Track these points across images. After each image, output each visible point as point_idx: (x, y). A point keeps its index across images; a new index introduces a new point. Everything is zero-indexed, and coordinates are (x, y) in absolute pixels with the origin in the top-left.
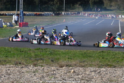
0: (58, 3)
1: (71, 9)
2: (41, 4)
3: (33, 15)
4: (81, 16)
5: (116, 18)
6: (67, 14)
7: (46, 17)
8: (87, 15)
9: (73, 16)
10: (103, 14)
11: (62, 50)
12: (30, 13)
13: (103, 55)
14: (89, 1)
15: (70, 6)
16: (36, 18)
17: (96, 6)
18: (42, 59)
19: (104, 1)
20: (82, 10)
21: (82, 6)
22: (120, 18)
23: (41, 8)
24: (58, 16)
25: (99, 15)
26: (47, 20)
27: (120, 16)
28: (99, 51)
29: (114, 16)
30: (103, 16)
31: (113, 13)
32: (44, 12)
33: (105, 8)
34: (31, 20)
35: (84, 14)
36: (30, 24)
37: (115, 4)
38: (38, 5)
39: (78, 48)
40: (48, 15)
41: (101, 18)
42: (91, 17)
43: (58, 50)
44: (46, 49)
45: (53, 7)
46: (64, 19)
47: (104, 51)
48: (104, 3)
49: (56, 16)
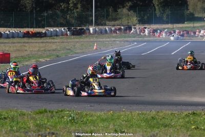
0: (79, 6)
1: (109, 20)
2: (38, 9)
3: (21, 35)
4: (135, 34)
6: (101, 33)
7: (50, 41)
8: (149, 33)
9: (114, 35)
10: (187, 29)
11: (98, 113)
12: (13, 30)
13: (195, 122)
15: (108, 12)
16: (27, 43)
17: (168, 12)
18: (53, 134)
20: (137, 22)
21: (134, 12)
23: (40, 19)
24: (77, 37)
25: (177, 31)
26: (54, 47)
28: (186, 113)
30: (188, 33)
32: (46, 28)
33: (192, 14)
34: (15, 48)
35: (141, 31)
36: (16, 57)
38: (32, 11)
39: (134, 108)
40: (57, 36)
41: (182, 37)
42: (159, 36)
43: (90, 114)
44: (62, 111)
45: (68, 16)
46: (94, 42)
47: (198, 112)
48: (188, 3)
49: (75, 36)
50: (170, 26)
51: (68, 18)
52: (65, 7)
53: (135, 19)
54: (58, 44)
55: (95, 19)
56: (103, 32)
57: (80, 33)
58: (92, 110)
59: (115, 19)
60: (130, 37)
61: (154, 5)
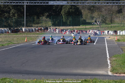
0: (16, 15)
1: (34, 24)
4: (50, 32)
5: (100, 35)
6: (30, 31)
8: (59, 31)
9: (38, 32)
11: (27, 80)
14: (61, 12)
15: (33, 18)
17: (70, 19)
19: (82, 11)
20: (51, 25)
21: (50, 19)
22: (106, 35)
24: (15, 34)
25: (76, 31)
26: (1, 40)
27: (106, 32)
29: (98, 32)
30: (82, 31)
31: (96, 28)
33: (85, 21)
35: (54, 31)
37: (98, 15)
39: (49, 77)
40: (2, 33)
41: (78, 35)
42: (65, 34)
43: (22, 80)
44: (5, 79)
45: (9, 21)
46: (25, 37)
47: (88, 80)
48: (83, 14)
49: (13, 33)
50: (71, 27)
51: (9, 22)
52: (7, 16)
53: (50, 23)
54: (3, 38)
55: (26, 23)
56: (31, 31)
57: (16, 31)
58: (24, 78)
59: (38, 23)
60: (47, 34)
61: (62, 15)
